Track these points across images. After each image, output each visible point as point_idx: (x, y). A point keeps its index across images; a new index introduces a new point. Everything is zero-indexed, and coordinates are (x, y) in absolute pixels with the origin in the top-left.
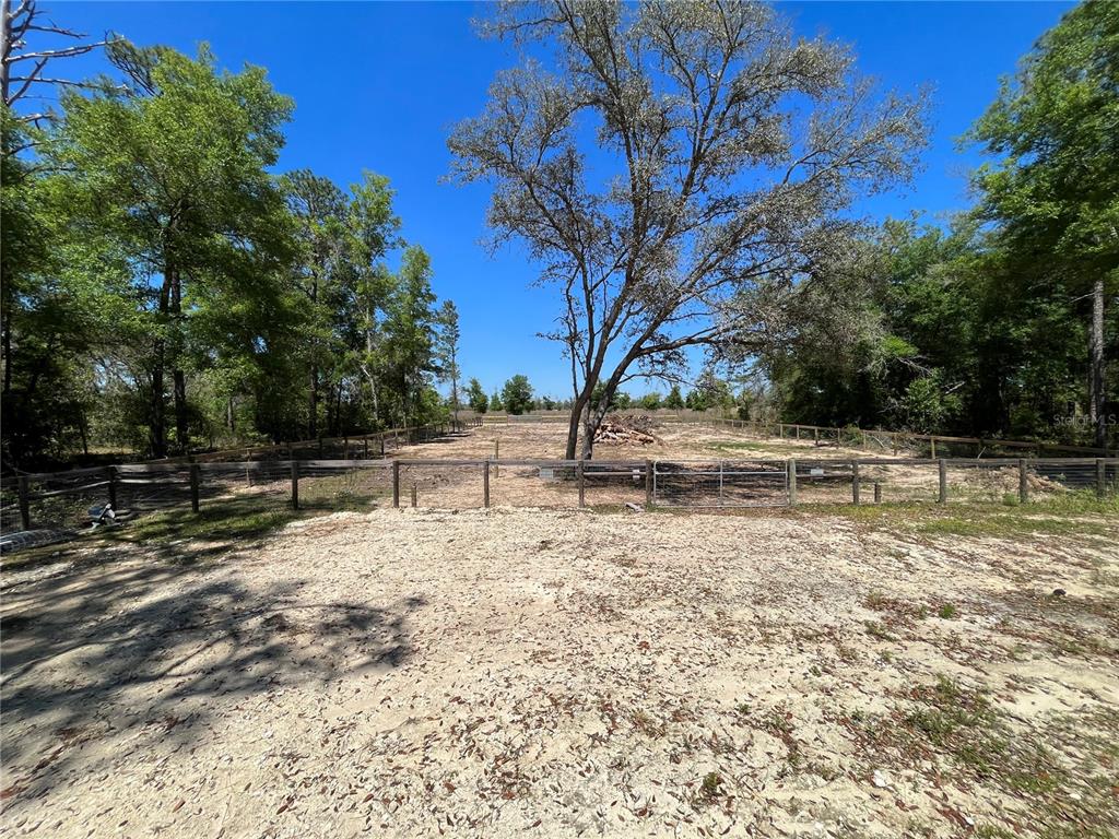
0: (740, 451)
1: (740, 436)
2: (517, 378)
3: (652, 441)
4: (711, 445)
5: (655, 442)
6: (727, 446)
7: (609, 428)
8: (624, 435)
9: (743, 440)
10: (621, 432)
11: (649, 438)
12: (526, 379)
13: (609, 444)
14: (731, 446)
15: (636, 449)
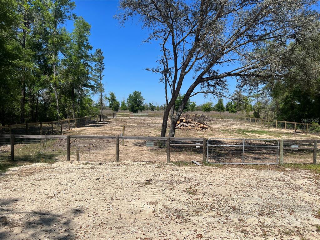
0: (254, 134)
1: (254, 127)
2: (135, 93)
3: (207, 128)
4: (238, 131)
5: (209, 129)
6: (247, 132)
7: (184, 121)
8: (192, 124)
9: (256, 129)
10: (190, 123)
11: (205, 126)
12: (140, 93)
13: (184, 129)
14: (249, 132)
15: (198, 132)
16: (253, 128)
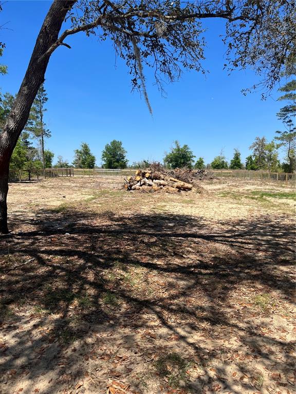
2: (114, 143)
3: (190, 189)
4: (252, 195)
5: (194, 190)
6: (270, 195)
7: (147, 175)
8: (162, 182)
9: (287, 190)
10: (159, 178)
11: (187, 185)
12: (121, 143)
13: (143, 191)
16: (282, 190)
